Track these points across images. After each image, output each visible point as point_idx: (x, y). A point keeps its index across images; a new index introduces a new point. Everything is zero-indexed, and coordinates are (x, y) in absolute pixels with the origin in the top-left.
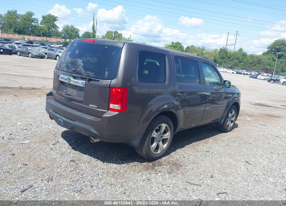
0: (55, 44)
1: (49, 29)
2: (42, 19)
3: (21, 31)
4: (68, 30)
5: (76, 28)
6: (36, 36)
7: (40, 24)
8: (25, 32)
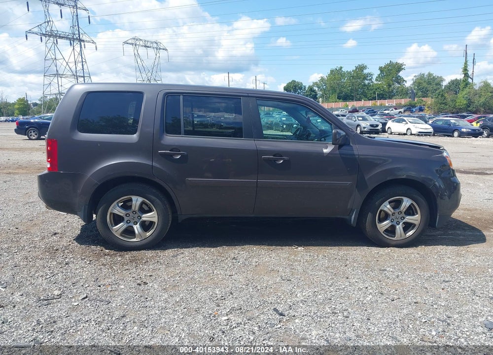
0: (391, 109)
1: (390, 86)
2: (379, 72)
3: (348, 96)
4: (422, 81)
5: (438, 77)
6: (369, 100)
7: (376, 80)
8: (353, 96)
